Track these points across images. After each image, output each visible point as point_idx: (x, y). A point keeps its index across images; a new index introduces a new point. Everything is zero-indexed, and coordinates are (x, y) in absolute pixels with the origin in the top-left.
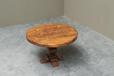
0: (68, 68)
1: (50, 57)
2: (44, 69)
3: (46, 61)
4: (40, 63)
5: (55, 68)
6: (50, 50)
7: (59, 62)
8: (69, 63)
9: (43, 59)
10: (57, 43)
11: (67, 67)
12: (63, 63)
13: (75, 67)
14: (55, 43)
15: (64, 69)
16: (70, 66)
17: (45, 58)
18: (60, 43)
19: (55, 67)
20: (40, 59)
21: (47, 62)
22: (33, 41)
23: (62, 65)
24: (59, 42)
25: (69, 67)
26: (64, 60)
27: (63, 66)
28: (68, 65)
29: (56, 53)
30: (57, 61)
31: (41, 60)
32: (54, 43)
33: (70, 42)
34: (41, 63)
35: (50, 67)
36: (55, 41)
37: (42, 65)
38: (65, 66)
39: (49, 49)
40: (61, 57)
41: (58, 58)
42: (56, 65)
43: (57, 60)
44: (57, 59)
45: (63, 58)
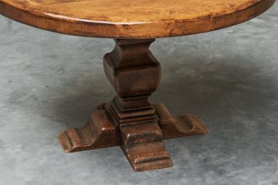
0: (221, 173)
1: (122, 116)
2: (86, 178)
3: (93, 140)
4: (60, 149)
5: (147, 173)
6: (117, 70)
7: (171, 144)
8: (227, 151)
9: (77, 130)
10: (161, 16)
11: (215, 168)
12: (194, 152)
13: (261, 168)
14: (149, 13)
15: (198, 179)
16: (236, 167)
17: (89, 124)
18: (181, 17)
19: (150, 169)
20: (63, 129)
21: (104, 142)
22: (20, 6)
23: (185, 162)
24: (171, 12)
25: (227, 168)
26: (197, 134)
27: (193, 164)
28: (221, 161)
29: (153, 90)
30: (158, 139)
31: (66, 133)
32: (144, 13)
33: (238, 12)
34: (65, 148)
35: (119, 166)
36: (148, 8)
37: (72, 159)
38: (206, 165)
39: (111, 70)
40: (183, 119)
41: (164, 121)
42: (151, 156)
43: (158, 132)
44: (161, 126)
45: (195, 123)
